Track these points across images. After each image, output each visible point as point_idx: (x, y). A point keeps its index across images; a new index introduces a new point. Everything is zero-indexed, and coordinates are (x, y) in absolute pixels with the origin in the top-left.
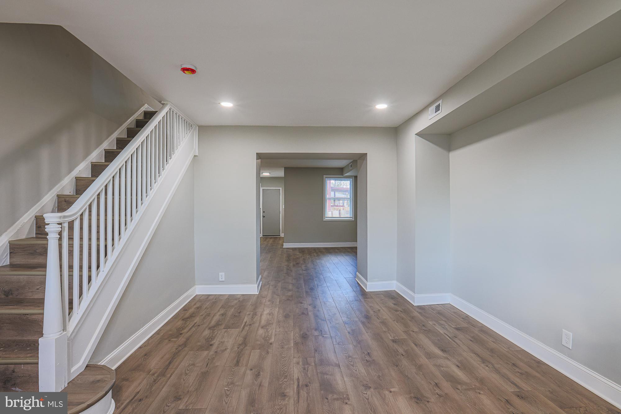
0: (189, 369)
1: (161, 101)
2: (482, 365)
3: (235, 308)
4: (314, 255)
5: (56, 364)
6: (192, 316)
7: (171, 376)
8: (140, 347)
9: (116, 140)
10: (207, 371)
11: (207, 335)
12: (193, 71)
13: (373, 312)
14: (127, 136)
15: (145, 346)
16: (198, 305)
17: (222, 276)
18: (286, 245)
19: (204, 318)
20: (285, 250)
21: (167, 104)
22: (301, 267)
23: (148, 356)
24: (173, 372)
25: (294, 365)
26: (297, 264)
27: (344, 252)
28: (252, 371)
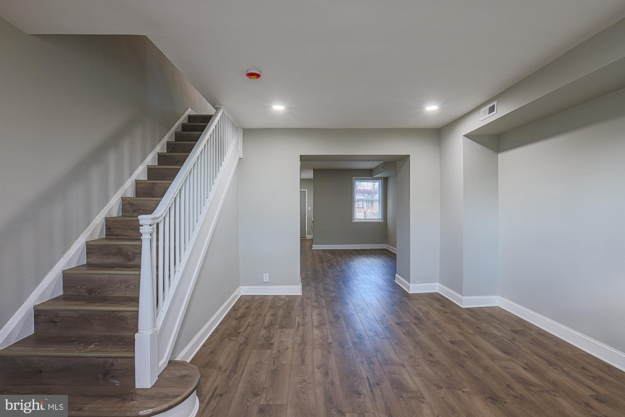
0: (258, 367)
1: (215, 105)
2: (550, 368)
3: (283, 309)
4: (346, 258)
5: (151, 358)
6: (244, 316)
7: (242, 373)
8: (204, 345)
9: (166, 144)
10: (276, 369)
11: (264, 334)
12: (258, 76)
13: (422, 314)
14: (175, 140)
15: (208, 344)
16: (246, 305)
17: (266, 277)
18: (315, 247)
19: (256, 318)
20: (315, 251)
21: (220, 108)
22: (336, 269)
23: (214, 354)
24: (244, 370)
25: (359, 364)
26: (332, 265)
27: (375, 254)
28: (319, 369)
